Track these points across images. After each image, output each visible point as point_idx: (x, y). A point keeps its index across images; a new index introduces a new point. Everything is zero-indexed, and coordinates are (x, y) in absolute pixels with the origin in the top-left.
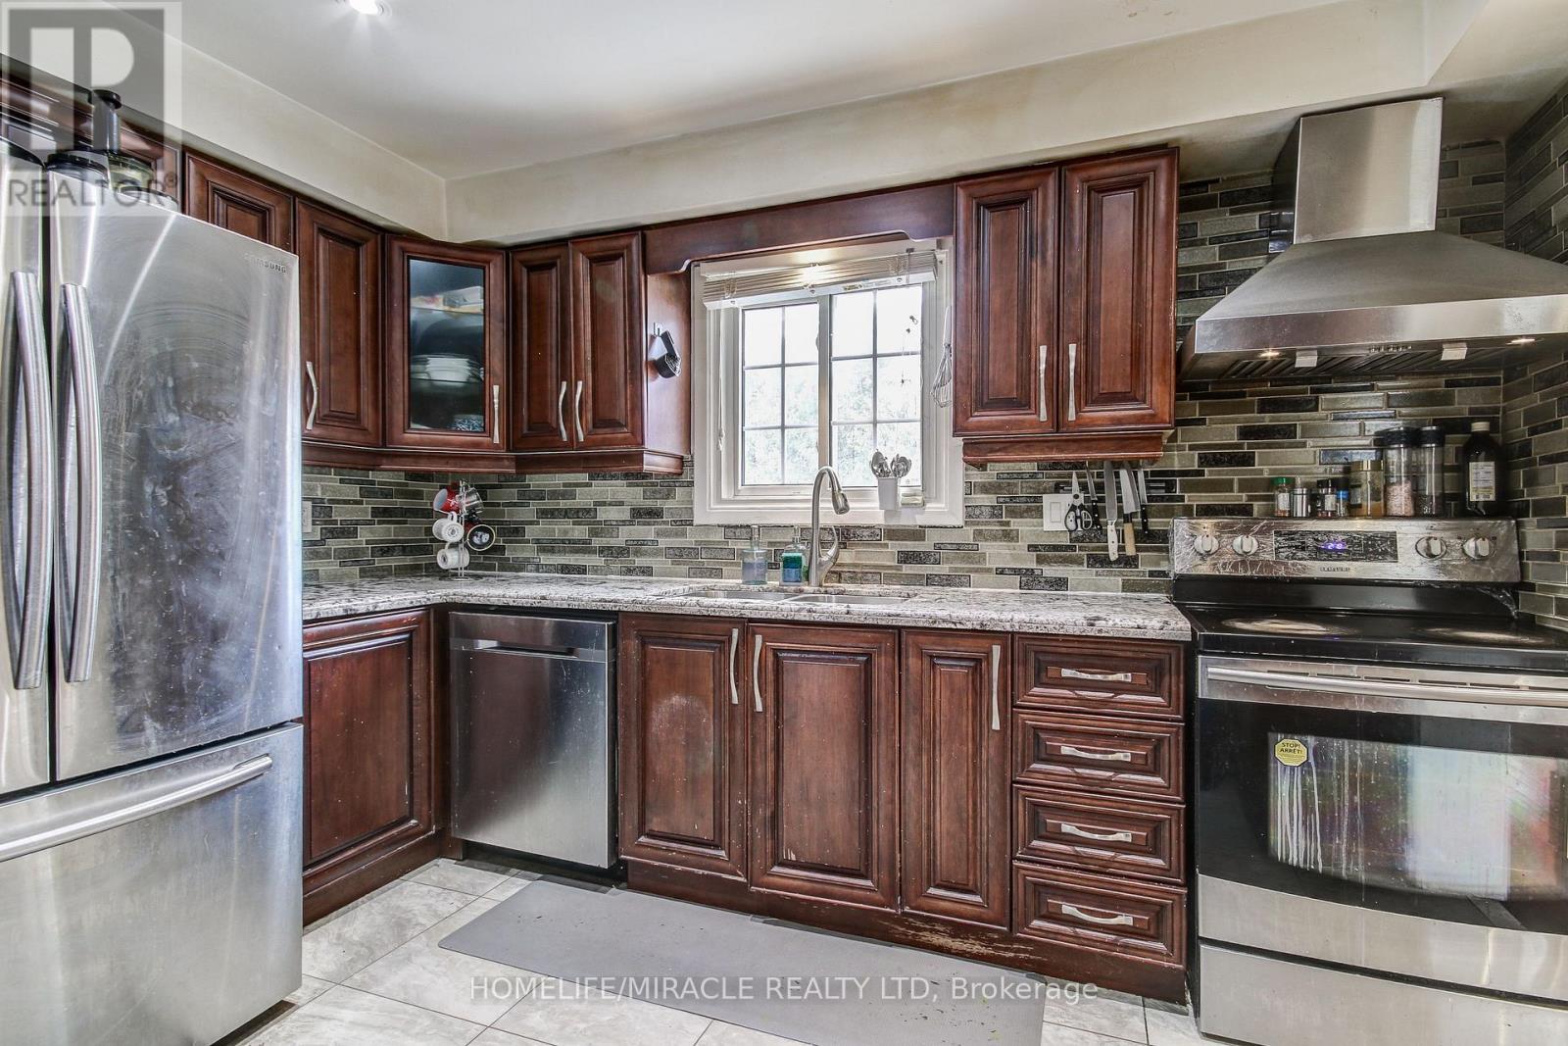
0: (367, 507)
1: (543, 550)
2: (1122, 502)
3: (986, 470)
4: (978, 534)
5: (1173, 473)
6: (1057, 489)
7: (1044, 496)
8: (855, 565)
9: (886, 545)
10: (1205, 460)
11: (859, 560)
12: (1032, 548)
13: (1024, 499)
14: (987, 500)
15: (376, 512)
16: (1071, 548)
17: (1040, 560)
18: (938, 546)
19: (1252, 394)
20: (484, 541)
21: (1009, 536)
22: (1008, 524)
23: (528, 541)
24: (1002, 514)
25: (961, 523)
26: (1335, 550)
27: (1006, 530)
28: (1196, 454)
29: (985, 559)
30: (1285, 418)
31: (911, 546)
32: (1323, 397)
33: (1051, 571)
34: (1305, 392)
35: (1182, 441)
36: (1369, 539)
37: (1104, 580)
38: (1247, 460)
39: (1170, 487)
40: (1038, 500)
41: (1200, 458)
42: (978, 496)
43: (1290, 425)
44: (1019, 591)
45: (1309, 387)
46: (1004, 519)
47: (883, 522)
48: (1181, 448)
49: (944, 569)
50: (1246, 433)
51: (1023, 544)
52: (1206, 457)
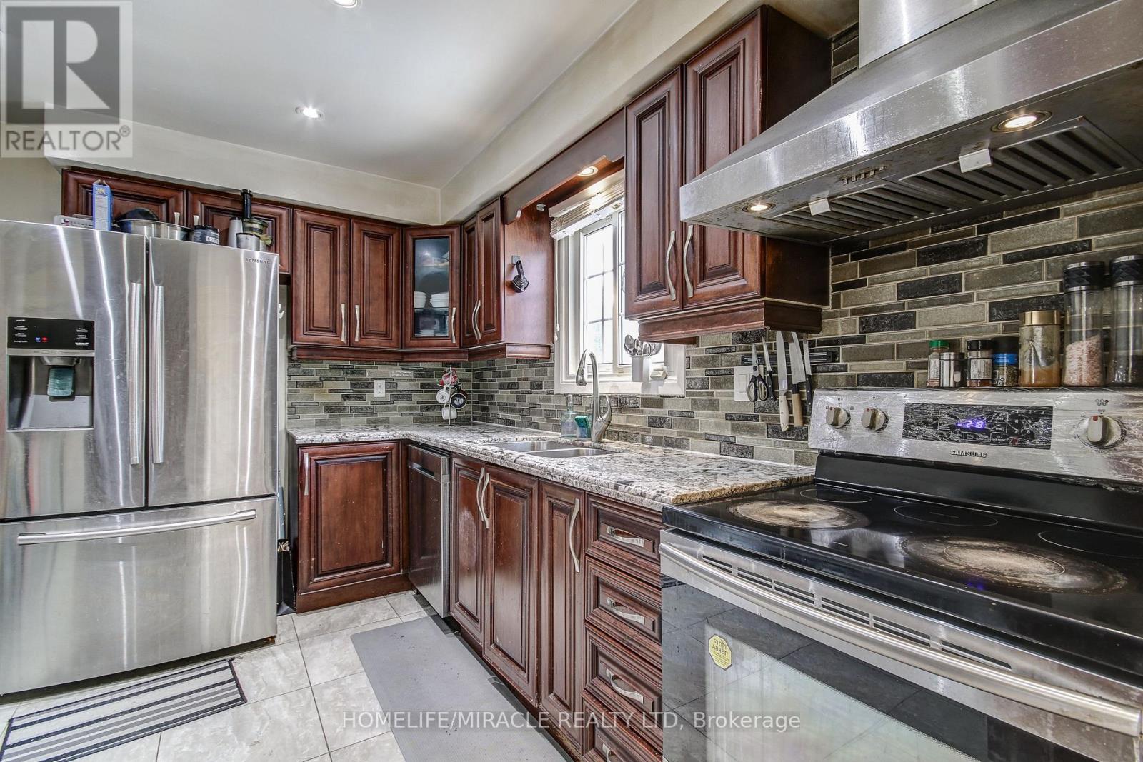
0: (418, 383)
1: (501, 410)
2: (790, 373)
3: (698, 346)
4: (694, 403)
5: (836, 342)
6: (744, 361)
7: (734, 367)
8: (627, 427)
9: (642, 412)
10: (866, 326)
11: (629, 423)
12: (729, 417)
13: (722, 372)
14: (699, 372)
15: (423, 386)
16: (756, 418)
17: (735, 429)
18: (671, 413)
19: (912, 246)
20: (461, 403)
21: (713, 405)
22: (712, 394)
23: (495, 404)
24: (708, 386)
25: (683, 394)
26: (973, 429)
27: (711, 400)
28: (857, 318)
29: (698, 426)
30: (948, 268)
31: (655, 412)
32: (990, 235)
33: (742, 439)
34: (970, 232)
35: (844, 306)
36: (1014, 416)
37: (780, 451)
38: (907, 322)
39: (833, 356)
40: (731, 372)
41: (861, 323)
42: (694, 369)
43: (953, 276)
44: (719, 456)
45: (976, 225)
46: (710, 390)
47: (640, 393)
48: (844, 314)
49: (673, 433)
50: (905, 291)
51: (722, 413)
52: (867, 321)
